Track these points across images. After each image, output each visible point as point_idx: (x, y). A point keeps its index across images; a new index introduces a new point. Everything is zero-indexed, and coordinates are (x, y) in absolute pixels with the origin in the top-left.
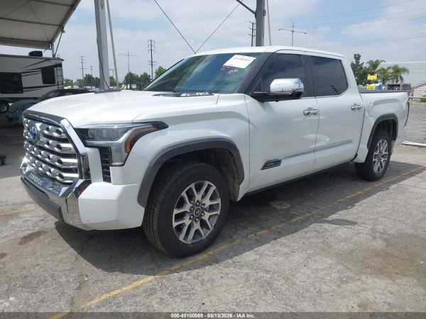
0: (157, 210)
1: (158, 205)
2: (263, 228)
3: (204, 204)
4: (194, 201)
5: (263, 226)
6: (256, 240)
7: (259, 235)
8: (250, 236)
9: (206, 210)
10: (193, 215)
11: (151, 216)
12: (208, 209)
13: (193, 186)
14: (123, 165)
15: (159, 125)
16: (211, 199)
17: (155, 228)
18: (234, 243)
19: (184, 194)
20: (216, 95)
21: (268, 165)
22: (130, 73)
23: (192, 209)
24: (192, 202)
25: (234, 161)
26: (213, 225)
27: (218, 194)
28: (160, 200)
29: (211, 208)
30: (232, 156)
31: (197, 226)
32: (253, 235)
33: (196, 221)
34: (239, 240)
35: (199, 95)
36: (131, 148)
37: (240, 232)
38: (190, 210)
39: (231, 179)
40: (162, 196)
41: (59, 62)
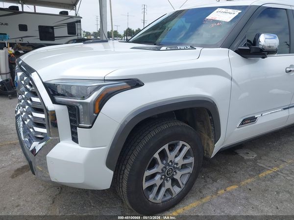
0: (127, 172)
1: (129, 167)
2: (232, 183)
3: (177, 164)
4: (167, 161)
5: (233, 179)
6: (226, 198)
7: (229, 192)
8: (219, 192)
9: (178, 168)
10: (164, 175)
11: (121, 177)
12: (180, 168)
13: (166, 147)
14: (90, 127)
15: (134, 83)
16: (185, 158)
17: (125, 189)
18: (204, 200)
19: (156, 155)
20: (198, 49)
21: (244, 122)
22: (129, 28)
23: (164, 169)
24: (164, 162)
25: (212, 121)
26: (184, 183)
27: (192, 152)
28: (131, 162)
29: (184, 166)
30: (210, 115)
31: (168, 185)
32: (223, 191)
33: (167, 180)
34: (209, 197)
35: (180, 49)
36: (100, 108)
37: (210, 186)
38: (162, 170)
39: (206, 136)
40: (133, 158)
41: (78, 19)
